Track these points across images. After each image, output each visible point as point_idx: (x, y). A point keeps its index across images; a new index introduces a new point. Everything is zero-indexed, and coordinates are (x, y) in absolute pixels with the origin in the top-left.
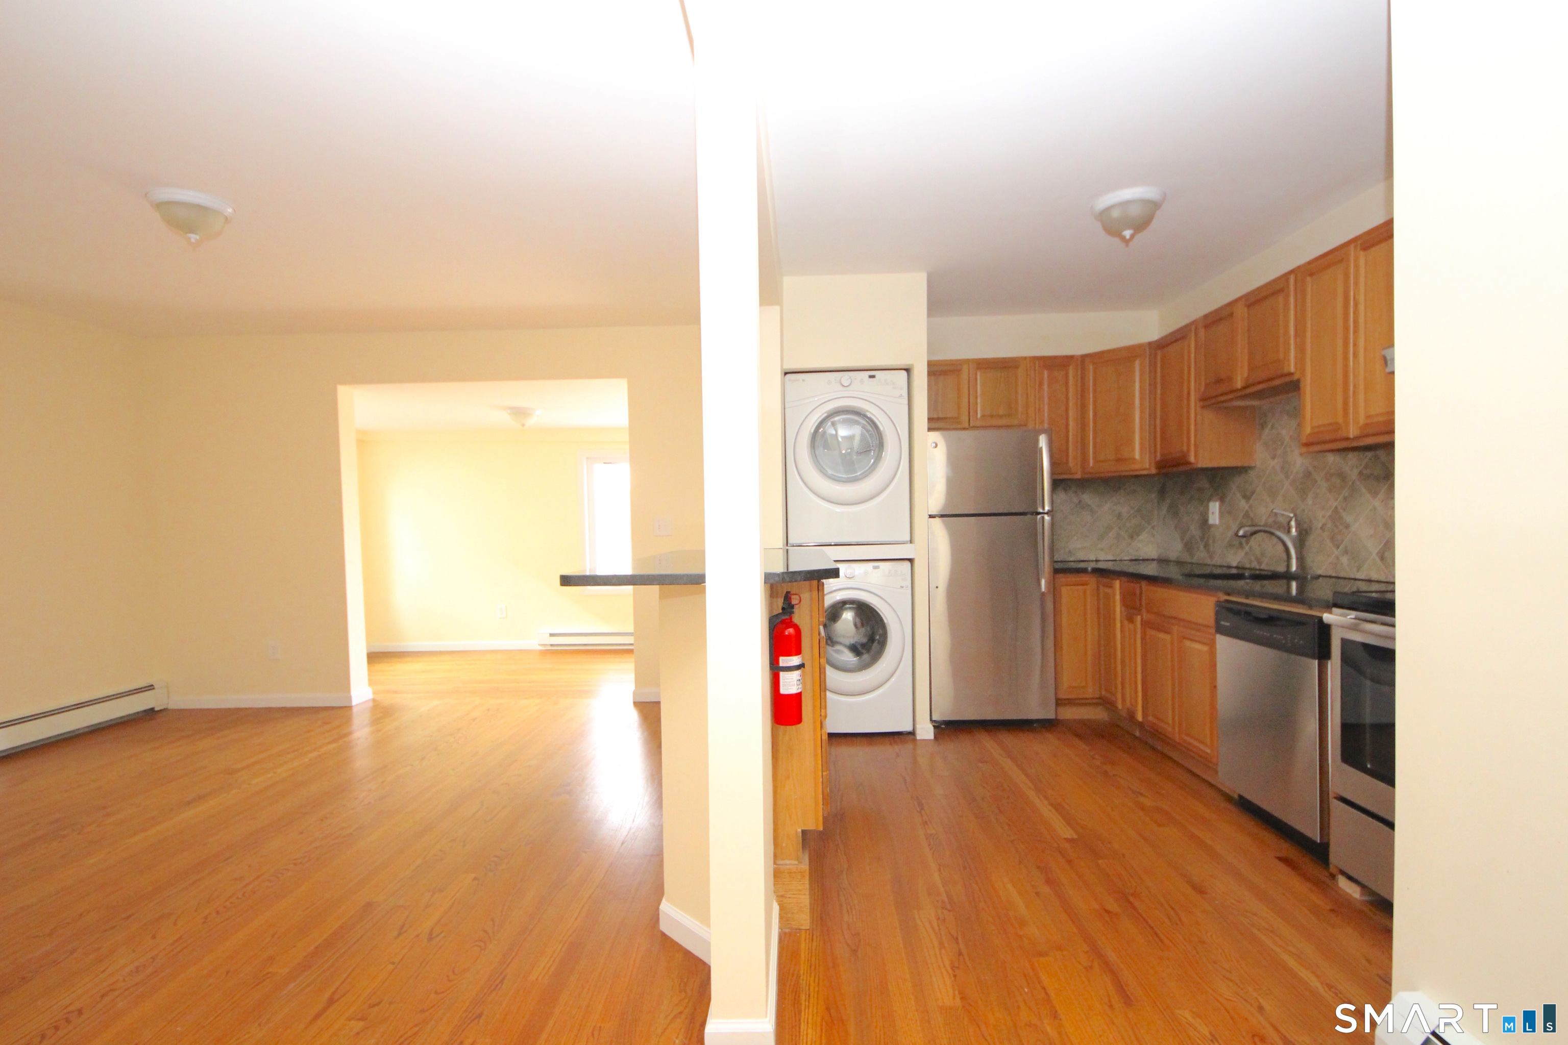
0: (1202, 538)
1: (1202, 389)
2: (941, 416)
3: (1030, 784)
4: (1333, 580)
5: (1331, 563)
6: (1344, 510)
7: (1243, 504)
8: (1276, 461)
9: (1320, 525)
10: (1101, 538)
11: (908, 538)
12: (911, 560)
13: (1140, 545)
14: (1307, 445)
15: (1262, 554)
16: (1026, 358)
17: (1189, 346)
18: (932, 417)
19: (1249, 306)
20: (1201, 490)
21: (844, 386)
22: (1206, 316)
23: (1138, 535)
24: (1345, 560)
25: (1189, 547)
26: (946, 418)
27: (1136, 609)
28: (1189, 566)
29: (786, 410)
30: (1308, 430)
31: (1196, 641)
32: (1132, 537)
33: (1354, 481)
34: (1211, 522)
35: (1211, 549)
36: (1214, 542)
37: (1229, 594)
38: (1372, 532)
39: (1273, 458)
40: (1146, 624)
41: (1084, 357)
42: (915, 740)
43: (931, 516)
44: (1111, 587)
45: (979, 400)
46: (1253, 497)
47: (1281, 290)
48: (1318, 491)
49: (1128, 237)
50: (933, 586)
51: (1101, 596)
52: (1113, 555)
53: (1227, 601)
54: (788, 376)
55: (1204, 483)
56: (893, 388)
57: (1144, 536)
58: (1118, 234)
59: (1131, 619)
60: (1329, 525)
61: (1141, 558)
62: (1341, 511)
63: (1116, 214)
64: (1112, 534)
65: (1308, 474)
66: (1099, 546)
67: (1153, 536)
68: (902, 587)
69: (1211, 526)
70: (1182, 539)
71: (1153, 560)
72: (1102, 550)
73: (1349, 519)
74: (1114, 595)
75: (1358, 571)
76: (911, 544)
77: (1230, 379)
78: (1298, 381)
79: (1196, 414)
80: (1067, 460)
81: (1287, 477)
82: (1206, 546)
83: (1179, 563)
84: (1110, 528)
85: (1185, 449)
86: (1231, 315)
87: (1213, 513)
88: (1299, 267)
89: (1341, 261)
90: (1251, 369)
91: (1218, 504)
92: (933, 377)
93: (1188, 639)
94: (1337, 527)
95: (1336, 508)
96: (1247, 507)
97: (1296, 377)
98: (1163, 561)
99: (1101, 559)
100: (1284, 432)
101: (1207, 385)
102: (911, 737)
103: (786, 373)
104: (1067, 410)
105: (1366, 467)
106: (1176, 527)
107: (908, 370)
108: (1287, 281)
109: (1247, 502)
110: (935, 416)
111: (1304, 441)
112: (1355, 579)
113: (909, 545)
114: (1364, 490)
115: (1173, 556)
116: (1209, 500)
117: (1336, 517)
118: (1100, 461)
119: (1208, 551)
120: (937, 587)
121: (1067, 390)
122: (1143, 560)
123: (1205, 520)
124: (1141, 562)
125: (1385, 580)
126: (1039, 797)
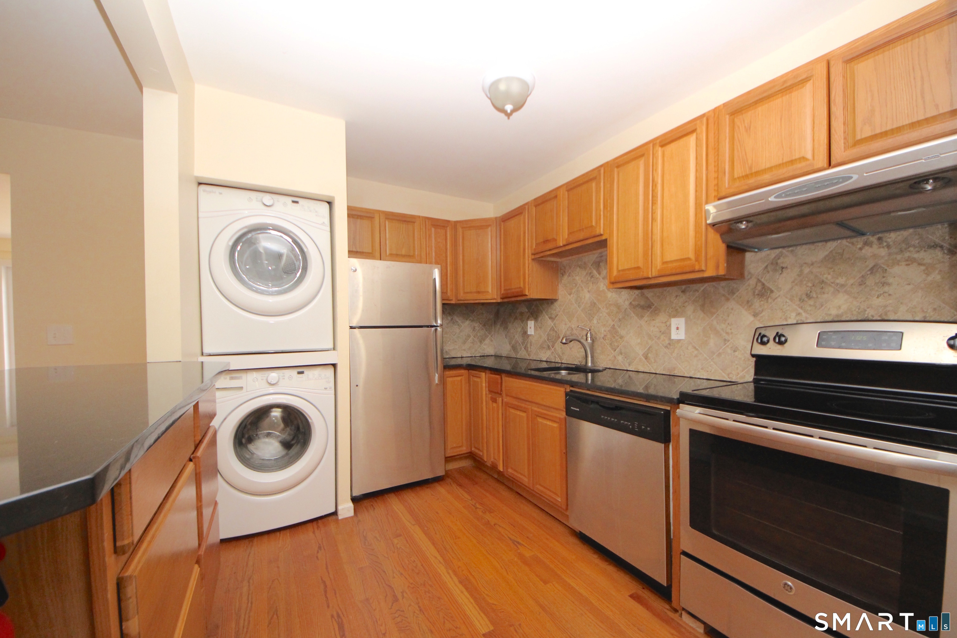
0: (523, 343)
1: (534, 247)
2: (359, 250)
3: (439, 557)
4: (612, 370)
5: (610, 360)
6: (619, 327)
7: (550, 322)
8: (572, 296)
9: (603, 336)
10: (465, 342)
11: (331, 346)
12: (334, 365)
13: (485, 347)
14: (613, 283)
15: (563, 354)
16: (419, 217)
17: (524, 218)
18: (351, 250)
19: (568, 191)
20: (522, 314)
21: (267, 206)
22: (535, 200)
23: (484, 341)
24: (620, 358)
25: (514, 348)
26: (363, 253)
27: (498, 393)
28: (515, 359)
29: (200, 219)
30: (615, 273)
31: (548, 419)
32: (481, 342)
33: (626, 309)
34: (529, 333)
35: (529, 350)
36: (531, 345)
37: (572, 387)
38: (639, 341)
39: (570, 294)
40: (507, 405)
41: (456, 222)
42: (337, 520)
43: (351, 328)
44: (480, 377)
45: (387, 242)
46: (556, 318)
47: (594, 178)
48: (601, 315)
49: (509, 111)
50: (353, 385)
51: (472, 383)
52: (471, 354)
53: (571, 391)
54: (202, 187)
55: (524, 309)
56: (316, 215)
57: (487, 341)
58: (502, 110)
59: (494, 400)
60: (609, 336)
61: (486, 355)
62: (617, 328)
63: (502, 87)
64: (470, 340)
65: (593, 304)
66: (463, 348)
67: (492, 341)
68: (326, 389)
69: (529, 336)
70: (510, 344)
71: (492, 356)
72: (465, 350)
73: (622, 332)
74: (481, 382)
75: (629, 365)
76: (334, 351)
77: (555, 240)
78: (606, 240)
79: (529, 264)
80: (447, 290)
81: (579, 306)
82: (526, 348)
83: (508, 358)
84: (469, 336)
85: (522, 286)
86: (556, 197)
87: (530, 328)
88: (607, 163)
89: (643, 155)
90: (570, 233)
91: (533, 322)
92: (351, 219)
93: (539, 416)
94: (614, 337)
95: (614, 325)
96: (552, 324)
97: (604, 238)
98: (497, 357)
99: (464, 356)
100: (577, 278)
101: (537, 245)
102: (334, 517)
103: (200, 184)
104: (446, 257)
105: (634, 300)
106: (506, 336)
107: (330, 203)
108: (600, 171)
109: (553, 321)
110: (354, 250)
111: (613, 280)
112: (627, 370)
113: (332, 352)
114: (633, 314)
115: (504, 353)
116: (528, 319)
117: (613, 331)
118: (467, 293)
119: (527, 351)
120: (357, 386)
121: (446, 242)
122: (487, 356)
123: (525, 333)
124: (485, 357)
125: (649, 372)
126: (448, 573)
